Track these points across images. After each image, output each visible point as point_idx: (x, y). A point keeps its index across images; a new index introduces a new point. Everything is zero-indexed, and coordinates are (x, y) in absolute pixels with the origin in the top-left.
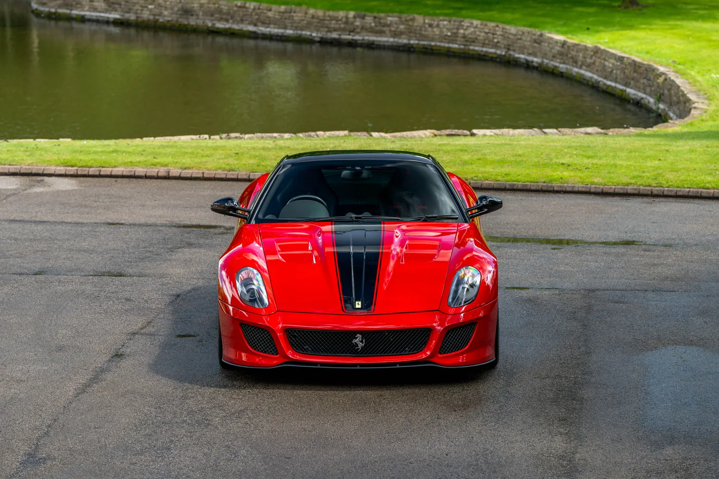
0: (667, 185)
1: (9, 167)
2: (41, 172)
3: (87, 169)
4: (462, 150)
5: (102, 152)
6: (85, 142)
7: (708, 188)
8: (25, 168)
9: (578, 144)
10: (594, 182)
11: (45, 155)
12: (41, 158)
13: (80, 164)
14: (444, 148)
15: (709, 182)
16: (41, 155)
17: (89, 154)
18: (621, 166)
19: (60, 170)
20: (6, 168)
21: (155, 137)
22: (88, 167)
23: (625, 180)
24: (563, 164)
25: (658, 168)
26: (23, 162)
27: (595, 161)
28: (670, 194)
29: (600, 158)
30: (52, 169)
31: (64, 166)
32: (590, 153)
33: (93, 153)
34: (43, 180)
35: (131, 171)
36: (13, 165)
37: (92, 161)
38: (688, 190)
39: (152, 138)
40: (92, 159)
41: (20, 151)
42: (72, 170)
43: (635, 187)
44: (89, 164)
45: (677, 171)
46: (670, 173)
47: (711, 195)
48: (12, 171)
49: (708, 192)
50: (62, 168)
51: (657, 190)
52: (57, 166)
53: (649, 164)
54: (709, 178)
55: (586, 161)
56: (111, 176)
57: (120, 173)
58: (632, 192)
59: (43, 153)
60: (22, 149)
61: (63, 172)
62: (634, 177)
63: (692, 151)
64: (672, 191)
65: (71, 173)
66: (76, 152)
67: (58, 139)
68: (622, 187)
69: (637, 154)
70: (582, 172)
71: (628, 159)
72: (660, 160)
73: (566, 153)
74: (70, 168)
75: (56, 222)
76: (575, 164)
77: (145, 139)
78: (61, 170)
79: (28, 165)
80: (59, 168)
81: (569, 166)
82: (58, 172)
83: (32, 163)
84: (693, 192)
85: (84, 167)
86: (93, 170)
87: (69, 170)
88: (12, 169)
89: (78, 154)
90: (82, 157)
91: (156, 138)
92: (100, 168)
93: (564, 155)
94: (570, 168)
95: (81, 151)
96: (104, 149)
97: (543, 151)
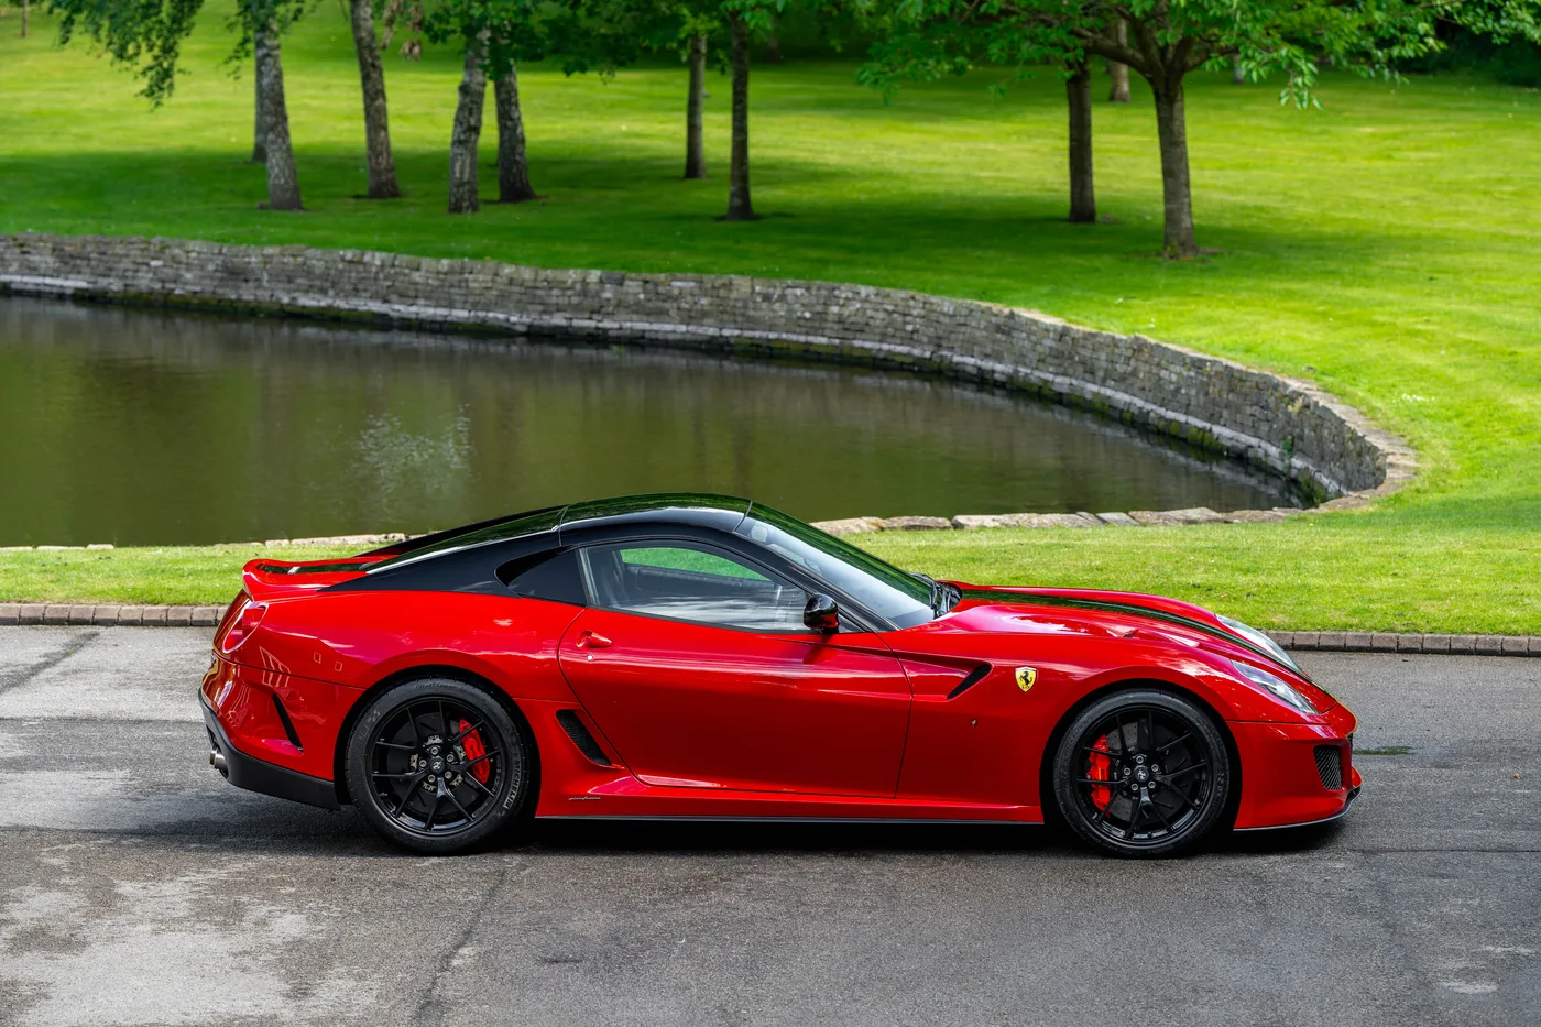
0: (1428, 628)
1: (19, 605)
2: (88, 616)
3: (189, 608)
4: (973, 560)
5: (209, 571)
6: (159, 551)
7: (1516, 634)
8: (53, 609)
9: (1210, 544)
10: (1273, 623)
11: (90, 580)
12: (84, 585)
13: (171, 598)
14: (932, 555)
15: (1515, 621)
16: (80, 580)
17: (182, 576)
18: (1321, 589)
19: (131, 611)
20: (13, 609)
21: (290, 539)
22: (189, 605)
23: (1339, 618)
24: (1194, 586)
25: (1398, 593)
26: (47, 595)
27: (1261, 579)
28: (1437, 647)
29: (1270, 574)
30: (112, 610)
31: (136, 604)
32: (1245, 563)
33: (190, 574)
34: (97, 634)
36: (25, 602)
37: (196, 592)
38: (1474, 637)
39: (285, 542)
40: (193, 588)
41: (31, 571)
42: (156, 611)
43: (1361, 633)
44: (192, 597)
45: (1440, 599)
46: (1427, 603)
47: (1524, 649)
48: (26, 614)
49: (1516, 643)
50: (133, 607)
51: (1410, 639)
52: (121, 602)
53: (1376, 584)
54: (1512, 613)
55: (1243, 579)
58: (1356, 643)
59: (84, 575)
60: (34, 568)
61: (137, 617)
62: (1355, 612)
63: (1454, 556)
64: (1440, 640)
65: (154, 617)
66: (152, 572)
67: (85, 546)
68: (1334, 633)
69: (1342, 563)
70: (1244, 604)
71: (1327, 575)
72: (1395, 575)
73: (1196, 564)
74: (149, 607)
75: (166, 721)
76: (1222, 586)
77: (269, 543)
78: (132, 611)
79: (59, 603)
80: (126, 607)
81: (1209, 590)
82: (125, 617)
83: (68, 597)
84: (1485, 642)
85: (181, 604)
86: (201, 611)
87: (150, 611)
88: (27, 611)
89: (158, 578)
90: (172, 584)
91: (294, 541)
92: (215, 607)
93: (1193, 567)
94: (1213, 594)
95: (163, 571)
96: (210, 565)
97: (1143, 559)
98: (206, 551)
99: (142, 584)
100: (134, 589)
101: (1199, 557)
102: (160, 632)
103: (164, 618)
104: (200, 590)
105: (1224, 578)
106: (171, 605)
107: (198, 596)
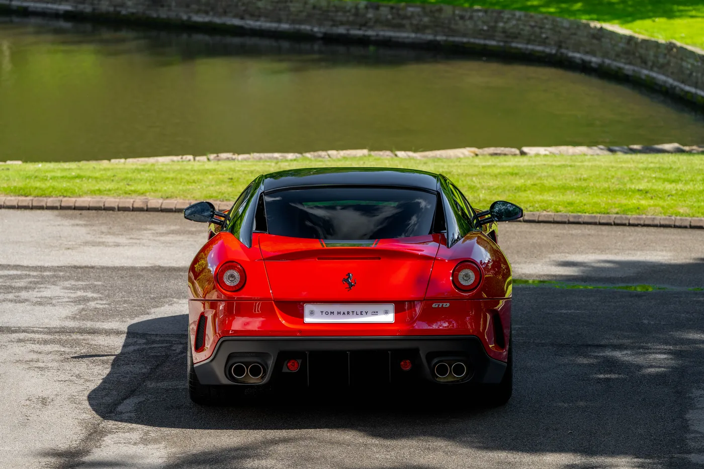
3: (45, 199)
4: (512, 174)
5: (62, 177)
6: (40, 165)
9: (658, 165)
10: (679, 213)
13: (35, 193)
14: (489, 171)
17: (46, 180)
19: (11, 200)
21: (126, 158)
22: (46, 197)
24: (639, 190)
27: (680, 186)
29: (686, 183)
31: (15, 196)
32: (673, 176)
33: (51, 179)
35: (99, 202)
37: (51, 190)
39: (123, 160)
40: (50, 187)
42: (26, 201)
44: (47, 192)
50: (13, 198)
52: (6, 195)
55: (668, 186)
56: (75, 208)
57: (86, 205)
61: (15, 204)
65: (25, 204)
66: (29, 177)
67: (5, 162)
70: (665, 200)
73: (643, 177)
74: (23, 198)
75: (9, 265)
76: (655, 191)
77: (113, 161)
78: (13, 200)
80: (9, 198)
81: (647, 192)
82: (8, 204)
85: (41, 196)
86: (52, 201)
87: (23, 200)
89: (32, 181)
90: (38, 184)
91: (128, 160)
92: (61, 198)
93: (640, 179)
94: (649, 195)
95: (36, 177)
96: (64, 174)
97: (613, 174)
98: (66, 165)
99: (21, 184)
100: (15, 187)
101: (647, 173)
102: (27, 212)
103: (30, 205)
104: (53, 188)
105: (659, 186)
106: (35, 197)
107: (51, 192)
